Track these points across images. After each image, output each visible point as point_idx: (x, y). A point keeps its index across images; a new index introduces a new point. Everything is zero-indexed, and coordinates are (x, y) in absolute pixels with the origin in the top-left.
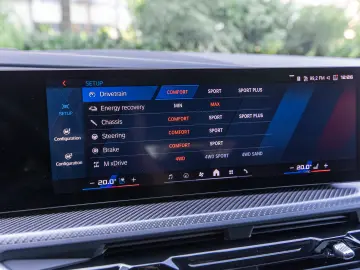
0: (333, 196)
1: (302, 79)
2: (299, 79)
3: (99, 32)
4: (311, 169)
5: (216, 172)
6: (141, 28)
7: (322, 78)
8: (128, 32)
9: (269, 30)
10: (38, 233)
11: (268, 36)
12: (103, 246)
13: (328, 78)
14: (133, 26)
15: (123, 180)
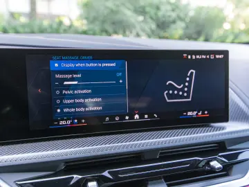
0: (210, 131)
1: (192, 57)
2: (189, 57)
3: (57, 20)
4: (197, 114)
5: (137, 116)
6: (87, 18)
7: (204, 57)
8: (77, 20)
9: (174, 22)
10: (21, 156)
11: (173, 26)
12: (63, 164)
13: (208, 57)
14: (81, 17)
15: (76, 121)
